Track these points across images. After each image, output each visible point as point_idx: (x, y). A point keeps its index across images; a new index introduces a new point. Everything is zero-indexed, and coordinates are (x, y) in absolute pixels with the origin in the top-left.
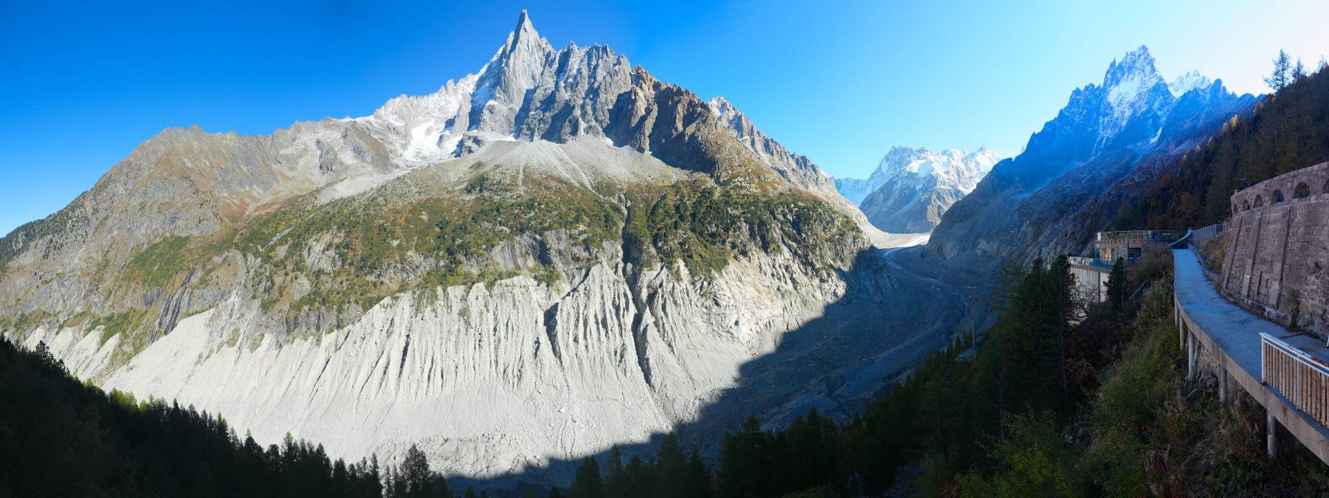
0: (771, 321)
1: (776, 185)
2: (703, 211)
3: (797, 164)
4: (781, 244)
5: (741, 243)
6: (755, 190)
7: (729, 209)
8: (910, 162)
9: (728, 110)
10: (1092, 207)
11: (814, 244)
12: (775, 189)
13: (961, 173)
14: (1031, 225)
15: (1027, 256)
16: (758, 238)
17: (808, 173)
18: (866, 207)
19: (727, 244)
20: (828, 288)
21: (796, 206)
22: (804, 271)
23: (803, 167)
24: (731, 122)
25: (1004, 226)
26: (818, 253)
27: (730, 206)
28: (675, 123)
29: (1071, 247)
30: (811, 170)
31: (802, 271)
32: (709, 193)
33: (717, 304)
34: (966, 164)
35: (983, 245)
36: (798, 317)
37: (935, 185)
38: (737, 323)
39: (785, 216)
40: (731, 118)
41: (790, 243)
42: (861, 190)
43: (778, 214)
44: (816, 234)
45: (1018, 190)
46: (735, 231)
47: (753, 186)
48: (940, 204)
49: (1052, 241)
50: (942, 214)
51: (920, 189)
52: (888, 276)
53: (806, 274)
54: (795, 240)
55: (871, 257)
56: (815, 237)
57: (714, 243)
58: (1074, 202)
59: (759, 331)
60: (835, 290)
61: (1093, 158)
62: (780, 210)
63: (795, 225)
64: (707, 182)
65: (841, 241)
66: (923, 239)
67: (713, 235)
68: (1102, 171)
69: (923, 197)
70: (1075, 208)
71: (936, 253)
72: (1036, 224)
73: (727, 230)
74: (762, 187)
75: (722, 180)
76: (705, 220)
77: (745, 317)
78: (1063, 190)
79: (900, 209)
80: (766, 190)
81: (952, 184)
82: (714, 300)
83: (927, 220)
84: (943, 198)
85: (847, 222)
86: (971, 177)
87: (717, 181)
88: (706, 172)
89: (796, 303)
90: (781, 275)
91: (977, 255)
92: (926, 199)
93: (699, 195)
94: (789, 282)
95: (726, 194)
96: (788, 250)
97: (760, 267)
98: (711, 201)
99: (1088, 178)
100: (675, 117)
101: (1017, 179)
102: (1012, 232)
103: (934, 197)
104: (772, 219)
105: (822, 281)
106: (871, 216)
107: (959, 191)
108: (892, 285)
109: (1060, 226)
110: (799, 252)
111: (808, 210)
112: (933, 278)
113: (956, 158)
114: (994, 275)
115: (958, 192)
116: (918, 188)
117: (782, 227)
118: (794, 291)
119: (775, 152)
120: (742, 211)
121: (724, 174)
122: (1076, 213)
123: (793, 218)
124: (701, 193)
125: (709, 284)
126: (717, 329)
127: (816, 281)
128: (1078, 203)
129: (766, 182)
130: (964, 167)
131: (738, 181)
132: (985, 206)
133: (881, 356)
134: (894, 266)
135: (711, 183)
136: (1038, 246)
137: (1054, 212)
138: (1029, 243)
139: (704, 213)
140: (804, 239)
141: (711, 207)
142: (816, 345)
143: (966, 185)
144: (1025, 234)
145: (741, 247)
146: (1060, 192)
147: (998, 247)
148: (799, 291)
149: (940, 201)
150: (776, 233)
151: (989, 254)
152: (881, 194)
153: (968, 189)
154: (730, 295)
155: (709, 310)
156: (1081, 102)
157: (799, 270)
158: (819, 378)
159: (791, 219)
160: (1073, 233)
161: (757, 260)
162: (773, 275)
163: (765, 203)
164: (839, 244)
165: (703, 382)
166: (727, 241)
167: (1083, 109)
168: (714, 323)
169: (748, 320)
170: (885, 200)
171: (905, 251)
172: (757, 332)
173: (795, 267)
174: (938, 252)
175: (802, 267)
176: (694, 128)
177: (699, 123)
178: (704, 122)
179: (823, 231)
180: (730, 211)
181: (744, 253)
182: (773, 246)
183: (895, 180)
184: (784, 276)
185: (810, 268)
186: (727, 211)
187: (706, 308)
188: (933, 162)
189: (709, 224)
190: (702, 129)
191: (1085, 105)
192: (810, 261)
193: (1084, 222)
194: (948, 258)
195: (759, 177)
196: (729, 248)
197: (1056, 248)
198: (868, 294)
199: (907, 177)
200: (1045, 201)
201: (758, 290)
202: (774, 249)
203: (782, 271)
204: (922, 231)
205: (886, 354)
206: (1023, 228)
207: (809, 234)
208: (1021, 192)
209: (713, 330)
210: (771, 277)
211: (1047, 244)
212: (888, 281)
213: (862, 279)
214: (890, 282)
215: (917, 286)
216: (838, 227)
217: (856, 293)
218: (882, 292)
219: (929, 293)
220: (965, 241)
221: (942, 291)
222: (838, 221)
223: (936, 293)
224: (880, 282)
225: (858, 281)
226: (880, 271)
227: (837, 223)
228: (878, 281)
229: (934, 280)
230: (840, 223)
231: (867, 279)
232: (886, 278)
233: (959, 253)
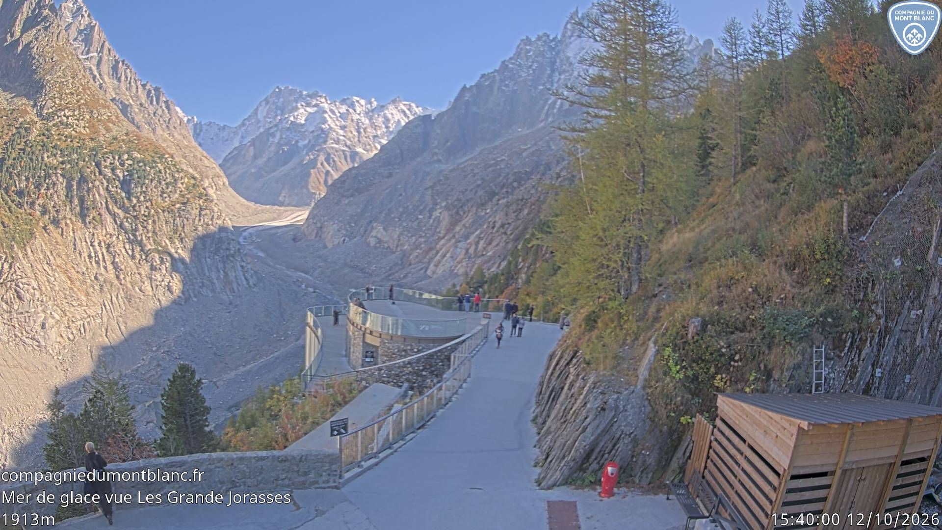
0: (86, 324)
1: (111, 125)
2: (13, 156)
3: (148, 97)
4: (103, 211)
5: (54, 207)
6: (82, 130)
7: (45, 156)
8: (297, 109)
9: (83, 16)
10: (533, 191)
11: (146, 214)
12: (108, 130)
13: (362, 130)
14: (447, 208)
15: (438, 252)
16: (76, 202)
17: (160, 112)
18: (228, 164)
19: (37, 207)
20: (160, 279)
21: (131, 158)
22: (130, 253)
23: (155, 103)
24: (80, 32)
25: (411, 207)
26: (150, 227)
27: (48, 151)
28: (14, 25)
29: (498, 245)
30: (164, 107)
31: (127, 253)
32: (26, 130)
33: (20, 297)
34: (371, 119)
35: (378, 231)
36: (121, 319)
37: (325, 142)
38: (43, 326)
39: (113, 170)
40: (82, 28)
41: (116, 210)
42: (227, 140)
43: (106, 167)
44: (151, 201)
45: (435, 158)
46: (48, 189)
47: (82, 123)
48: (329, 169)
49: (473, 233)
50: (330, 182)
51: (305, 146)
52: (242, 267)
53: (133, 257)
54: (122, 207)
55: (221, 238)
56: (148, 204)
57: (20, 205)
58: (510, 181)
59: (71, 337)
60: (170, 282)
61: (542, 124)
62: (109, 161)
63: (125, 184)
64: (27, 113)
65: (182, 213)
66: (299, 216)
67: (20, 193)
68: (551, 143)
69: (308, 158)
70: (510, 190)
71: (313, 237)
72: (455, 207)
73: (38, 186)
74: (92, 127)
75: (46, 111)
76: (14, 169)
77: (53, 318)
78: (497, 164)
79: (274, 171)
80: (97, 132)
81: (348, 143)
82: (16, 290)
83: (308, 190)
84: (334, 161)
85: (194, 186)
86: (375, 137)
87: (40, 114)
88: (29, 99)
89: (117, 298)
90: (100, 257)
91: (368, 245)
92: (311, 161)
93: (14, 131)
94: (110, 267)
95: (46, 134)
96: (112, 221)
97: (74, 245)
98: (25, 142)
99: (531, 150)
100: (17, 18)
101: (436, 143)
102: (420, 217)
103: (322, 158)
104: (97, 174)
105: (153, 268)
106: (233, 177)
107: (357, 153)
108: (246, 279)
109: (487, 214)
110: (126, 224)
111: (145, 165)
112: (306, 273)
113: (358, 110)
114: (390, 275)
115: (354, 155)
116: (301, 144)
117: (108, 186)
118: (116, 282)
119: (123, 78)
120: (61, 159)
121: (50, 103)
122: (510, 197)
123: (124, 176)
124: (17, 128)
125: (10, 267)
126: (20, 335)
127: (145, 269)
128: (515, 184)
129: (100, 120)
130: (367, 122)
131: (64, 116)
132: (388, 177)
133: (226, 377)
134: (255, 251)
135: (32, 115)
136: (453, 240)
137: (480, 193)
138: (441, 235)
139: (14, 159)
140: (134, 207)
141: (24, 150)
142: (143, 359)
143: (368, 147)
144: (438, 221)
145: (53, 213)
146: (491, 166)
147: (399, 237)
148: (123, 282)
149: (329, 164)
150: (100, 195)
151: (386, 245)
152: (252, 148)
153: (367, 153)
154: (35, 285)
155: (10, 306)
156: (531, 53)
157: (123, 251)
158: (147, 404)
159: (121, 175)
160: (502, 226)
161: (71, 234)
162: (90, 257)
163: (92, 150)
164: (180, 217)
165: (9, 410)
166: (37, 202)
167: (533, 62)
168: (17, 325)
169: (57, 322)
170: (255, 157)
171: (273, 231)
172: (69, 338)
173: (121, 247)
174: (316, 237)
175: (127, 246)
176: (32, 35)
177: (40, 30)
178: (46, 28)
179: (161, 196)
180: (46, 159)
181: (56, 222)
182: (93, 213)
183: (272, 131)
184: (104, 258)
185: (139, 249)
186: (43, 158)
187: (7, 303)
188: (326, 112)
189: (18, 175)
190: (40, 38)
191: (536, 57)
192: (139, 238)
193: (521, 210)
194: (330, 245)
195: (91, 112)
196: (38, 213)
197: (477, 243)
198: (213, 291)
199: (288, 129)
200: (469, 176)
201: (69, 278)
202: (94, 218)
203: (102, 251)
204: (300, 204)
205: (233, 374)
206: (436, 214)
207: (142, 199)
208: (439, 161)
209: (16, 336)
210: (87, 260)
211: (466, 237)
212: (241, 273)
213: (206, 268)
214: (244, 275)
215: (281, 283)
216: (181, 192)
217: (197, 287)
218: (233, 289)
219: (296, 294)
220: (355, 223)
221: (314, 292)
222: (182, 184)
223: (305, 294)
224: (230, 274)
225: (200, 271)
226: (232, 259)
227: (180, 185)
228: (229, 272)
229: (306, 276)
230: (184, 186)
231: (213, 269)
232: (240, 268)
233: (344, 240)
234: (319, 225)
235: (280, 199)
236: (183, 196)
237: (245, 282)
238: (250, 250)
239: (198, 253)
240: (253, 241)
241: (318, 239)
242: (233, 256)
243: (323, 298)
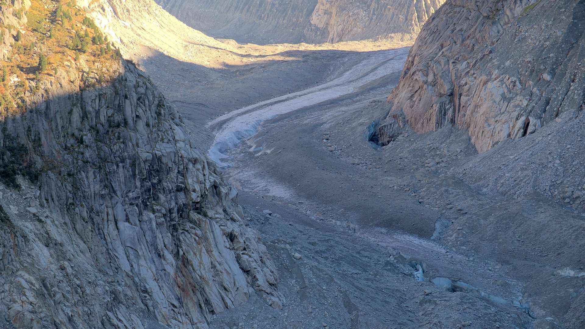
71: (431, 126)
112: (423, 235)
134: (261, 184)
174: (439, 124)
194: (484, 145)
212: (229, 256)
213: (121, 251)
214: (238, 259)
215: (352, 270)
216: (16, 38)
217: (97, 308)
218: (207, 302)
219: (401, 300)
220: (552, 73)
221: (453, 290)
222: (17, 15)
223: (428, 298)
224: (195, 262)
225: (103, 260)
226: (194, 216)
227: (13, 21)
228: (191, 256)
229: (424, 243)
230: (25, 20)
231: (143, 249)
232: (223, 241)
233: (526, 125)
234: (446, 88)
235: (315, 20)
236: (26, 50)
237: (242, 279)
238: (243, 183)
239: (91, 210)
240: (251, 155)
241: (447, 126)
242: (198, 208)
243: (480, 304)
